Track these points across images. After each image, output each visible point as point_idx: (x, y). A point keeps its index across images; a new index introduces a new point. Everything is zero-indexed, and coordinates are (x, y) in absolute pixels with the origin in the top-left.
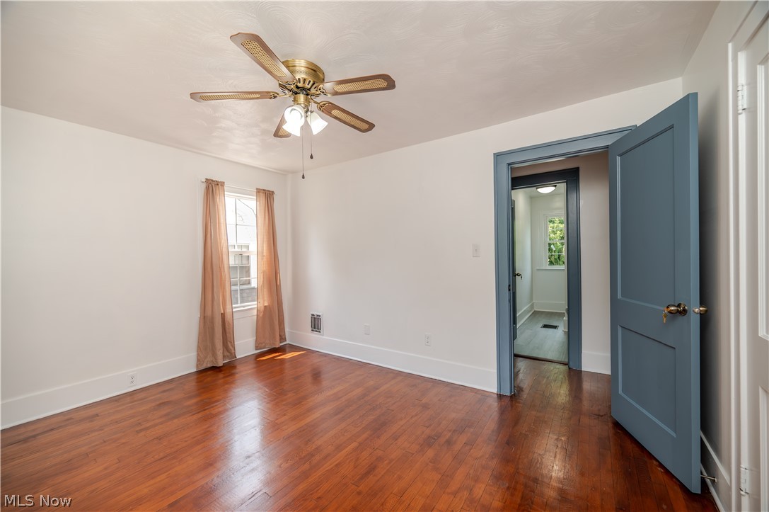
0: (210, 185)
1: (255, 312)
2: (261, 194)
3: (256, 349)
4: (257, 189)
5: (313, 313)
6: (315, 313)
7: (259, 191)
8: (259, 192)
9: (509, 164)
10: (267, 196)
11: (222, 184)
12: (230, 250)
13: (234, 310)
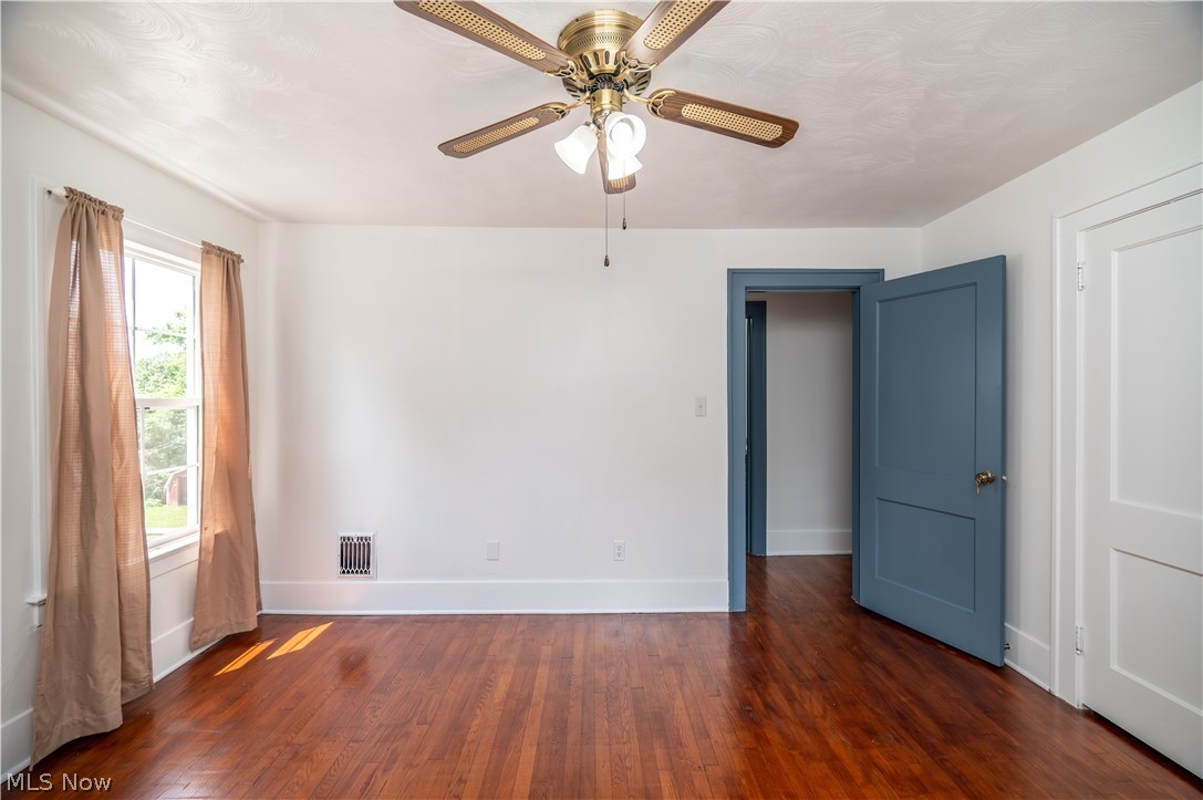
0: (82, 211)
1: (194, 554)
2: (213, 256)
3: (192, 650)
4: (204, 243)
5: (346, 535)
6: (354, 534)
7: (209, 250)
8: (208, 253)
9: (747, 288)
10: (227, 265)
11: (118, 213)
12: (137, 397)
13: (152, 554)
